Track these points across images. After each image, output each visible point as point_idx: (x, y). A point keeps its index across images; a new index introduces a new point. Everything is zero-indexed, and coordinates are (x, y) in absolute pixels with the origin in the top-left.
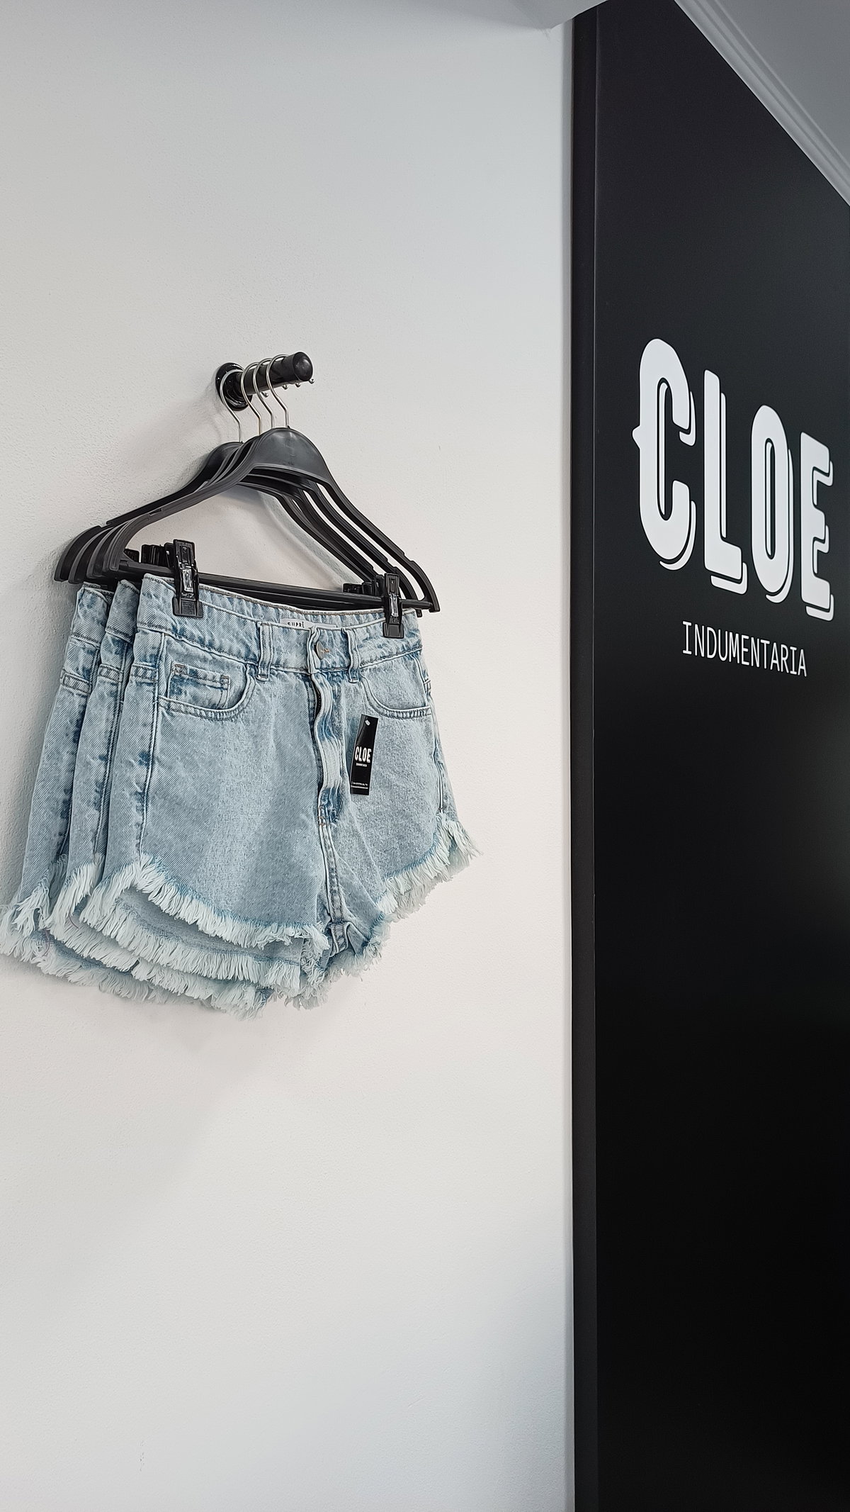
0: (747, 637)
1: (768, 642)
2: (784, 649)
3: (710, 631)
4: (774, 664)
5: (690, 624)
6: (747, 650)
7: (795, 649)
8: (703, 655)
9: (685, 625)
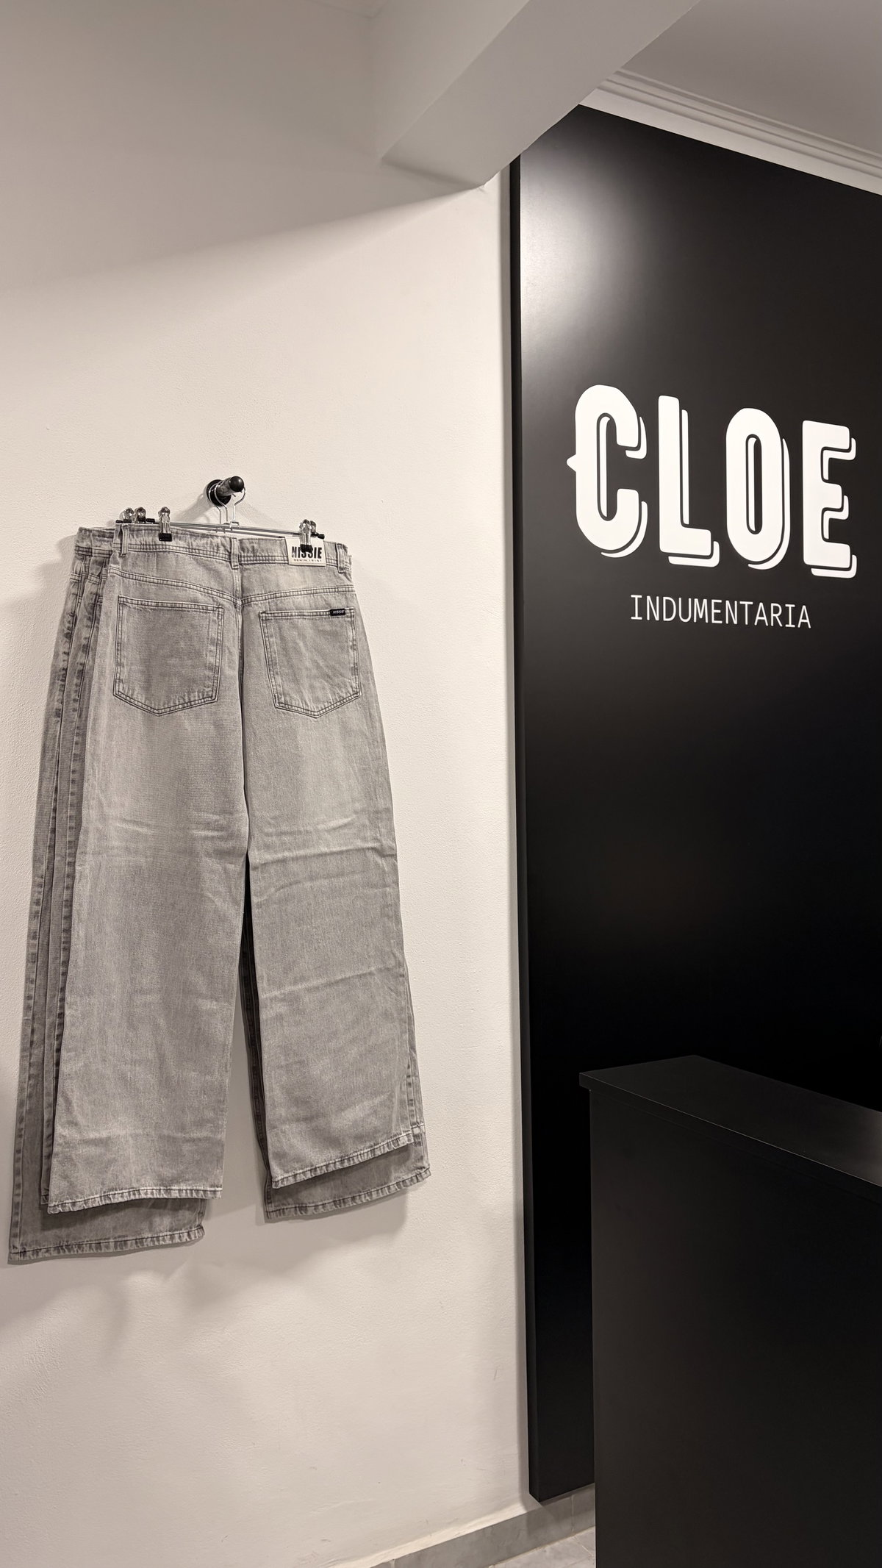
0: (720, 601)
1: (751, 603)
2: (774, 607)
3: (667, 600)
4: (759, 621)
5: (641, 596)
6: (719, 611)
7: (794, 606)
8: (657, 618)
9: (634, 598)
